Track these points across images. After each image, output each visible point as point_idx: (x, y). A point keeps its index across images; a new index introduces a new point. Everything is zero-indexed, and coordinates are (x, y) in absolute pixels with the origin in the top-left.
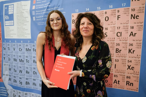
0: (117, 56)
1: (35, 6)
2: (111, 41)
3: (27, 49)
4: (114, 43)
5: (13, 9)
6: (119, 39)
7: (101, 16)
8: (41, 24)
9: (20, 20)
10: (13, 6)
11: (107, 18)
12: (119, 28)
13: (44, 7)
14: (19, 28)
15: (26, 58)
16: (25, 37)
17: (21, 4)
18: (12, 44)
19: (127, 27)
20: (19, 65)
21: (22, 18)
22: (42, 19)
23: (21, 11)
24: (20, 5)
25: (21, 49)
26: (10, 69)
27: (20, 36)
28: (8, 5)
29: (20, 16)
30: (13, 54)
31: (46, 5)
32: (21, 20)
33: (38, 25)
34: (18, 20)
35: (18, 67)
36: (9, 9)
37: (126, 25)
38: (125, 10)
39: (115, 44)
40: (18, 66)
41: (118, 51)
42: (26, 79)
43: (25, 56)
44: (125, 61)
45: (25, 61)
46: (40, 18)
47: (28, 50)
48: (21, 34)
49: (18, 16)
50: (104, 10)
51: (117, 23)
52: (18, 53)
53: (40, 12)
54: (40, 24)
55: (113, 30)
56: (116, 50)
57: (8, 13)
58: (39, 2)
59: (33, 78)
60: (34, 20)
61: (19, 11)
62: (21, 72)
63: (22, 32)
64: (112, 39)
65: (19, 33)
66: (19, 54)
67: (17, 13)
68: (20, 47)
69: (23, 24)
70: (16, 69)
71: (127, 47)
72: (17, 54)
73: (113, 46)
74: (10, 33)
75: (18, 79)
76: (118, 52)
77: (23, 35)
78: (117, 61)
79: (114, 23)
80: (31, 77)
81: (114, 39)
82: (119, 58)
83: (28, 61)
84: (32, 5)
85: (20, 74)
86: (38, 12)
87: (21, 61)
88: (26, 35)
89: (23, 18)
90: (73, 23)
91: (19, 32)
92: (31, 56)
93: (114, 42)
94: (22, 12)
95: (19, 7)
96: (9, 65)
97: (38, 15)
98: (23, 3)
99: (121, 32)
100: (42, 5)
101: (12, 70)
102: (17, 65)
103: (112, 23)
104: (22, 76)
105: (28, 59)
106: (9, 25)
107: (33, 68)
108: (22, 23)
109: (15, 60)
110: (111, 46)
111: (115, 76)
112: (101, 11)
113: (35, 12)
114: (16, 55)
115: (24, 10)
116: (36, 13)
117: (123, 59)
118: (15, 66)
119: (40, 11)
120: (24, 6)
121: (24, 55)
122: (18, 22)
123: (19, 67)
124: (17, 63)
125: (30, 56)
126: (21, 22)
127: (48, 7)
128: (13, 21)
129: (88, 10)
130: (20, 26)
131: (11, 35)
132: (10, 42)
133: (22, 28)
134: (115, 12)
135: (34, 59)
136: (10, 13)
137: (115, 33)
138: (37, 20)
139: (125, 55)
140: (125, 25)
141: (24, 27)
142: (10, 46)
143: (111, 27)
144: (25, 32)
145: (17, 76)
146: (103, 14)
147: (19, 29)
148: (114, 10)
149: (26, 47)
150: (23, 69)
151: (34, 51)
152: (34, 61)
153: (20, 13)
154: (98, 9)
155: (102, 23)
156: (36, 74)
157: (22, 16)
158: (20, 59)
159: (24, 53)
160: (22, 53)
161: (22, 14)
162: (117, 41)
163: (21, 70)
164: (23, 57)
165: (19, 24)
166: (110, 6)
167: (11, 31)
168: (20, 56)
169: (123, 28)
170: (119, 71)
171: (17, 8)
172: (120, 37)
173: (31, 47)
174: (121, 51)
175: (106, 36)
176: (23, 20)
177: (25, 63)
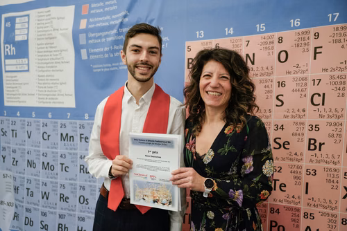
0: (311, 161)
1: (86, 20)
2: (293, 117)
3: (64, 136)
4: (302, 124)
5: (28, 28)
6: (317, 114)
8: (104, 68)
9: (47, 58)
10: (26, 18)
11: (283, 55)
12: (317, 82)
13: (112, 23)
14: (43, 78)
16: (60, 102)
17: (49, 15)
18: (24, 121)
19: (343, 80)
20: (42, 178)
21: (50, 52)
22: (106, 56)
23: (50, 32)
24: (45, 18)
25: (49, 136)
26: (16, 189)
27: (45, 101)
28: (15, 17)
29: (45, 46)
30: (26, 147)
31: (117, 19)
32: (50, 57)
33: (95, 71)
34: (40, 58)
35: (39, 184)
36: (17, 26)
37: (340, 73)
38: (336, 32)
39: (307, 127)
40: (39, 180)
41: (313, 145)
42: (58, 216)
43: (57, 153)
44: (336, 173)
45: (58, 168)
46: (99, 53)
47: (65, 137)
48: (48, 95)
49: (39, 46)
50: (276, 33)
51: (314, 69)
52: (38, 145)
53: (100, 37)
54: (100, 68)
55: (300, 88)
56: (310, 144)
57: (14, 37)
58: (98, 11)
59: (77, 213)
60: (83, 58)
61: (44, 33)
62: (45, 197)
63: (50, 89)
64: (298, 113)
65: (44, 93)
66: (42, 149)
67: (39, 39)
68: (45, 129)
69: (52, 67)
70: (32, 188)
71: (340, 136)
72: (37, 148)
73: (301, 132)
74: (18, 91)
75: (36, 217)
76: (315, 149)
77: (53, 97)
79: (305, 68)
80: (73, 211)
81: (302, 113)
82: (318, 164)
83: (65, 168)
84: (78, 17)
85: (42, 202)
86: (95, 38)
87: (47, 166)
88: (60, 99)
89: (55, 53)
90: (188, 68)
91: (44, 89)
92: (74, 154)
93: (302, 120)
94: (51, 36)
95: (43, 22)
96: (15, 179)
97: (95, 46)
98: (55, 11)
99: (324, 94)
100: (106, 18)
101: (23, 192)
102: (37, 178)
103: (297, 69)
104: (48, 209)
105: (67, 162)
106: (14, 68)
107: (78, 188)
108: (51, 65)
109: (31, 164)
110: (295, 131)
111: (306, 215)
112: (266, 35)
113: (87, 36)
114: (35, 151)
115: (58, 30)
116: (88, 39)
117: (330, 170)
118: (29, 181)
119: (99, 34)
120: (58, 19)
121: (54, 150)
122: (40, 61)
123: (41, 184)
124: (36, 173)
125: (70, 154)
126: (47, 61)
127: (122, 23)
128: (25, 61)
129: (232, 32)
130: (45, 74)
131: (23, 98)
132: (18, 114)
133: (51, 80)
134: (306, 36)
135: (82, 162)
136: (18, 38)
137: (305, 96)
138: (92, 57)
139: (336, 156)
140: (337, 73)
141: (57, 75)
142: (17, 127)
143: (295, 80)
144: (60, 91)
145: (36, 207)
146: (272, 43)
147: (43, 82)
148: (303, 33)
149: (60, 131)
150: (53, 190)
151: (83, 140)
152: (82, 167)
153: (47, 39)
154: (260, 28)
155: (270, 68)
156: (85, 202)
157: (52, 46)
158: (43, 163)
159: (55, 146)
160: (50, 146)
161: (51, 41)
162: (311, 117)
163: (45, 193)
164: (54, 157)
165: (43, 69)
166: (292, 21)
167: (22, 86)
168: (45, 155)
169: (328, 81)
170: (317, 203)
171: (39, 26)
172: (321, 107)
173: (74, 131)
174: (322, 146)
175: (280, 103)
176: (54, 57)
177: (57, 174)
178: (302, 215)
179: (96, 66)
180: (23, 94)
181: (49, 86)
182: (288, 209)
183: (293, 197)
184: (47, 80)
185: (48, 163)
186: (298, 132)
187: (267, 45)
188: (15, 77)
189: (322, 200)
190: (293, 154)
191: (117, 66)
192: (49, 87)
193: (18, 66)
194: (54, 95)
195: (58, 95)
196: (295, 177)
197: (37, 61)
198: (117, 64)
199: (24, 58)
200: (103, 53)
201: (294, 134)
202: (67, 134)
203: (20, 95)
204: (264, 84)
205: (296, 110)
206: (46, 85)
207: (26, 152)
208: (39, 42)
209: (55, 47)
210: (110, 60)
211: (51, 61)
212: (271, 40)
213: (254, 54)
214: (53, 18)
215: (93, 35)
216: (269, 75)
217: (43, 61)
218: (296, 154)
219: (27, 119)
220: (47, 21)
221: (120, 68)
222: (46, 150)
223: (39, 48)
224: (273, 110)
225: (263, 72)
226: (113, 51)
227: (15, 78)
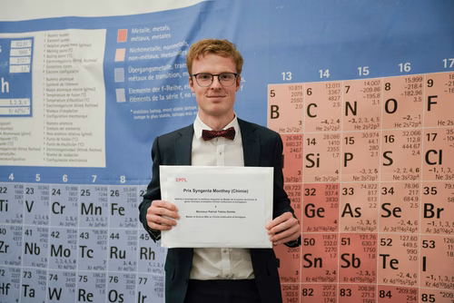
0: (428, 230)
1: (124, 50)
2: (405, 178)
3: (87, 206)
4: (416, 186)
5: (31, 56)
6: (434, 174)
7: (372, 96)
8: (150, 114)
9: (62, 98)
10: (29, 43)
11: (391, 104)
12: (432, 137)
13: (164, 55)
14: (54, 126)
15: (80, 242)
16: (81, 160)
17: (68, 40)
18: (21, 187)
20: (48, 270)
21: (67, 90)
22: (155, 98)
23: (69, 64)
24: (60, 43)
25: (62, 208)
26: (4, 288)
27: (57, 158)
28: (9, 41)
29: (59, 82)
30: (23, 225)
31: (171, 51)
32: (66, 98)
33: (136, 118)
34: (50, 98)
35: (45, 278)
36: (13, 53)
38: (452, 80)
39: (422, 190)
40: (45, 272)
41: (429, 211)
43: (75, 231)
45: (76, 253)
46: (144, 95)
47: (88, 209)
48: (62, 150)
49: (49, 82)
50: (383, 78)
51: (428, 122)
52: (46, 221)
53: (146, 74)
54: (145, 115)
55: (413, 144)
56: (426, 210)
57: (8, 68)
58: (142, 38)
60: (118, 101)
61: (58, 64)
62: (54, 297)
63: (65, 142)
64: (411, 174)
65: (56, 147)
66: (51, 227)
67: (49, 72)
68: (57, 198)
69: (69, 111)
70: (33, 283)
72: (42, 226)
73: (414, 196)
74: (12, 144)
76: (432, 216)
77: (71, 153)
78: (430, 244)
79: (417, 121)
81: (416, 174)
82: (436, 235)
83: (86, 252)
84: (111, 46)
86: (138, 74)
87: (58, 251)
88: (82, 155)
89: (74, 93)
90: (272, 117)
91: (56, 142)
92: (102, 232)
93: (416, 182)
94: (68, 69)
95: (56, 48)
96: (2, 272)
97: (138, 85)
98: (75, 34)
99: (441, 151)
100: (153, 49)
101: (17, 291)
102: (41, 268)
103: (408, 122)
105: (90, 244)
106: (8, 113)
107: (108, 279)
108: (67, 109)
109: (32, 249)
110: (407, 195)
111: (424, 297)
112: (370, 80)
113: (126, 72)
114: (39, 229)
115: (80, 61)
116: (127, 75)
117: (451, 240)
118: (28, 274)
119: (145, 70)
120: (81, 46)
121: (71, 227)
122: (50, 103)
123: (48, 277)
124: (39, 262)
125: (96, 232)
126: (62, 103)
127: (178, 56)
128: (26, 101)
129: (328, 75)
130: (59, 120)
131: (19, 154)
132: (12, 177)
133: (68, 129)
134: (419, 83)
135: (115, 242)
136: (13, 70)
137: (419, 153)
138: (133, 100)
141: (77, 123)
142: (9, 196)
143: (405, 134)
144: (82, 144)
146: (378, 89)
147: (53, 132)
148: (414, 79)
149: (80, 200)
150: (67, 285)
151: (116, 212)
152: (114, 250)
153: (62, 72)
154: (362, 72)
155: (375, 119)
156: (119, 299)
157: (71, 82)
158: (53, 246)
159: (72, 222)
160: (64, 221)
161: (70, 76)
162: (426, 178)
163: (55, 290)
164: (70, 237)
165: (56, 114)
166: (401, 65)
167: (20, 137)
168: (55, 235)
169: (446, 137)
170: (437, 281)
171: (50, 54)
172: (437, 166)
173: (103, 200)
174: (441, 212)
175: (388, 162)
176: (73, 98)
177: (75, 262)
178: (420, 297)
179: (138, 112)
180: (20, 149)
181: (64, 137)
182: (401, 290)
183: (408, 275)
184: (61, 129)
185: (61, 247)
186: (411, 196)
187: (372, 93)
188: (8, 124)
189: (443, 278)
190: (406, 222)
191: (169, 113)
192: (65, 140)
193: (14, 109)
194: (72, 150)
195: (79, 150)
196: (409, 251)
197: (46, 103)
198: (170, 110)
199: (24, 97)
200: (151, 95)
201: (406, 199)
202: (91, 205)
203: (15, 149)
204: (368, 139)
205: (408, 170)
206: (60, 137)
207: (24, 231)
208: (50, 76)
209: (77, 84)
210: (160, 105)
211: (68, 104)
212: (377, 86)
213: (356, 103)
214: (74, 45)
215: (135, 70)
216: (375, 127)
217: (56, 103)
218: (409, 223)
219: (25, 185)
220: (62, 48)
221: (174, 115)
222: (58, 228)
223: (48, 85)
224: (379, 170)
225: (367, 124)
226: (165, 93)
227: (7, 126)
